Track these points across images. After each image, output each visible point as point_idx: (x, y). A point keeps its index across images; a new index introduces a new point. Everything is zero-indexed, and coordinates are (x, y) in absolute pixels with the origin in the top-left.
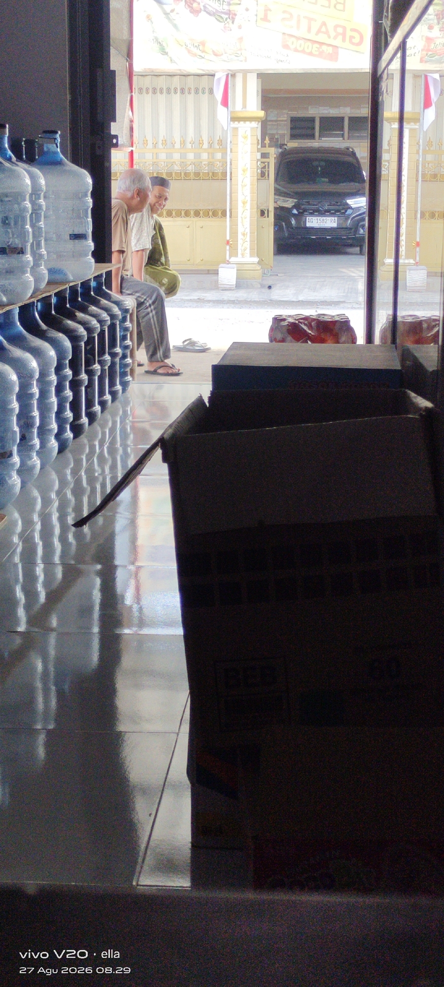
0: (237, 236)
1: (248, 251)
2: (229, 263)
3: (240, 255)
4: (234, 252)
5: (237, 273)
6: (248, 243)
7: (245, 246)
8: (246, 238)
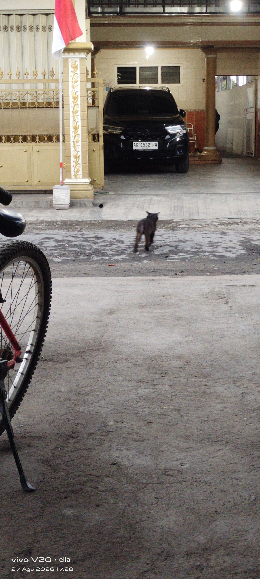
0: (70, 159)
1: (80, 173)
2: (63, 184)
3: (73, 177)
4: (67, 173)
5: (71, 193)
6: (81, 166)
7: (78, 168)
8: (78, 160)
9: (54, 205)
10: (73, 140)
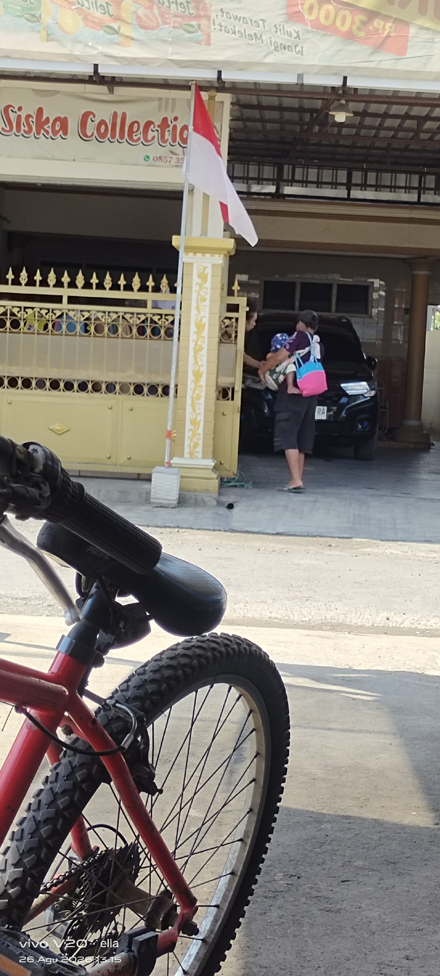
0: (184, 426)
1: (200, 449)
2: (170, 465)
3: (186, 455)
4: (177, 449)
5: (181, 482)
6: (201, 437)
7: (196, 441)
8: (198, 428)
9: (152, 500)
10: (191, 395)
